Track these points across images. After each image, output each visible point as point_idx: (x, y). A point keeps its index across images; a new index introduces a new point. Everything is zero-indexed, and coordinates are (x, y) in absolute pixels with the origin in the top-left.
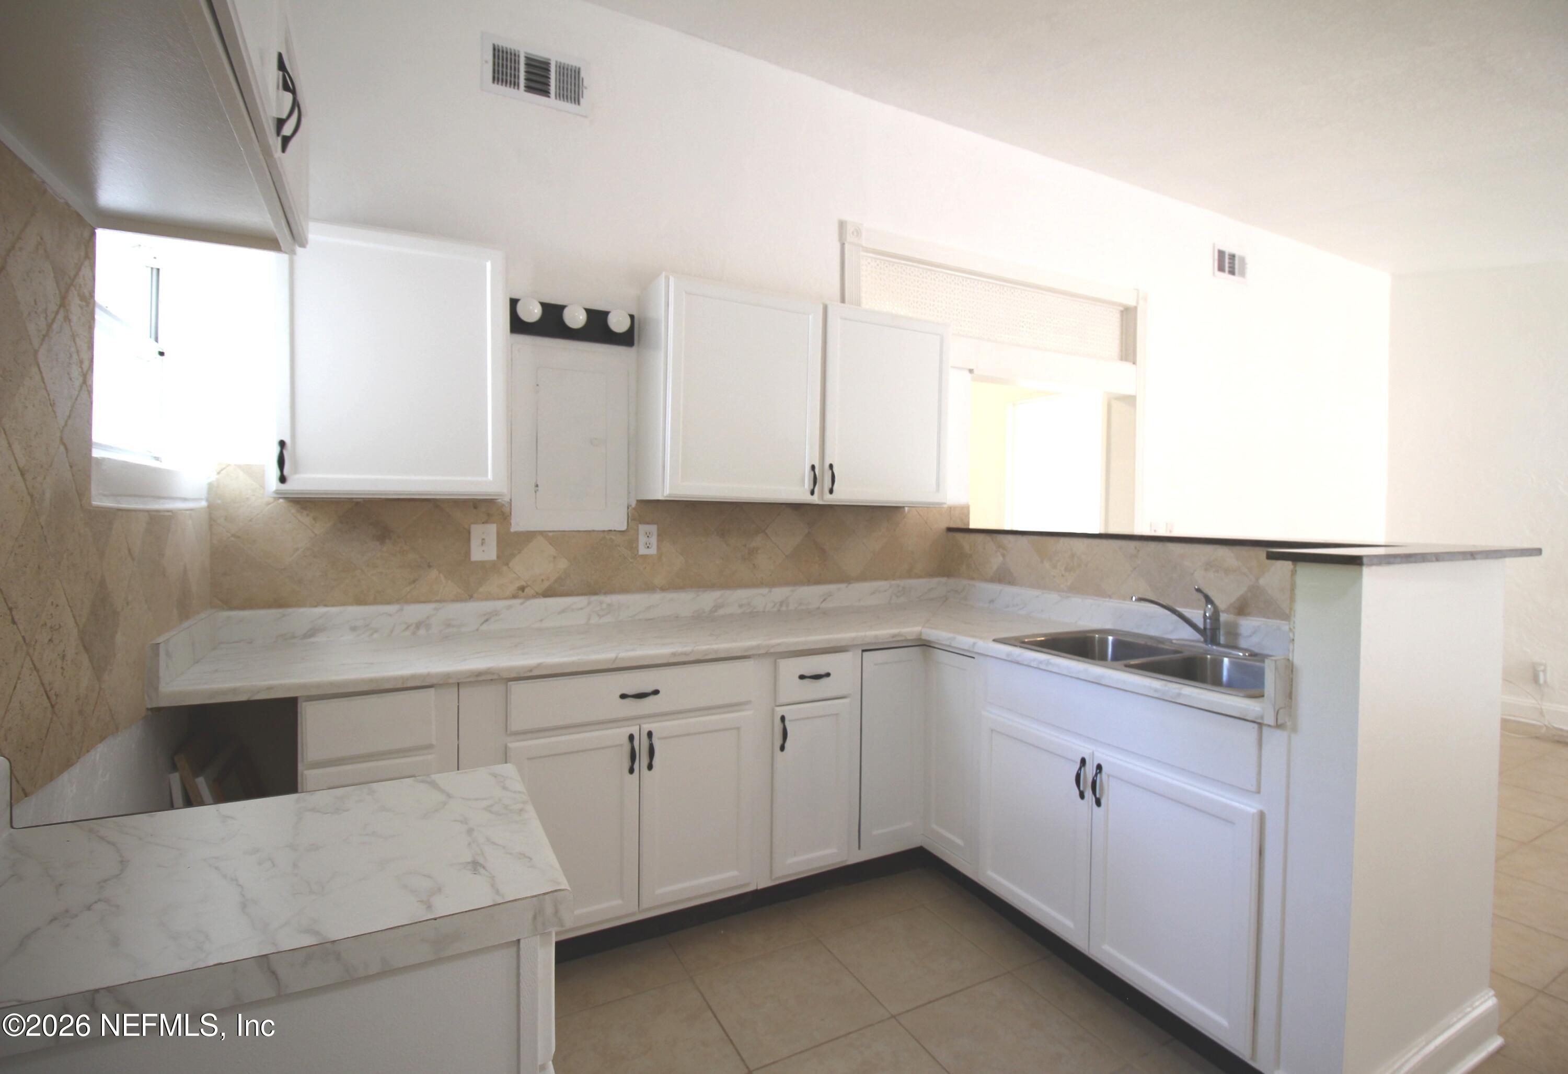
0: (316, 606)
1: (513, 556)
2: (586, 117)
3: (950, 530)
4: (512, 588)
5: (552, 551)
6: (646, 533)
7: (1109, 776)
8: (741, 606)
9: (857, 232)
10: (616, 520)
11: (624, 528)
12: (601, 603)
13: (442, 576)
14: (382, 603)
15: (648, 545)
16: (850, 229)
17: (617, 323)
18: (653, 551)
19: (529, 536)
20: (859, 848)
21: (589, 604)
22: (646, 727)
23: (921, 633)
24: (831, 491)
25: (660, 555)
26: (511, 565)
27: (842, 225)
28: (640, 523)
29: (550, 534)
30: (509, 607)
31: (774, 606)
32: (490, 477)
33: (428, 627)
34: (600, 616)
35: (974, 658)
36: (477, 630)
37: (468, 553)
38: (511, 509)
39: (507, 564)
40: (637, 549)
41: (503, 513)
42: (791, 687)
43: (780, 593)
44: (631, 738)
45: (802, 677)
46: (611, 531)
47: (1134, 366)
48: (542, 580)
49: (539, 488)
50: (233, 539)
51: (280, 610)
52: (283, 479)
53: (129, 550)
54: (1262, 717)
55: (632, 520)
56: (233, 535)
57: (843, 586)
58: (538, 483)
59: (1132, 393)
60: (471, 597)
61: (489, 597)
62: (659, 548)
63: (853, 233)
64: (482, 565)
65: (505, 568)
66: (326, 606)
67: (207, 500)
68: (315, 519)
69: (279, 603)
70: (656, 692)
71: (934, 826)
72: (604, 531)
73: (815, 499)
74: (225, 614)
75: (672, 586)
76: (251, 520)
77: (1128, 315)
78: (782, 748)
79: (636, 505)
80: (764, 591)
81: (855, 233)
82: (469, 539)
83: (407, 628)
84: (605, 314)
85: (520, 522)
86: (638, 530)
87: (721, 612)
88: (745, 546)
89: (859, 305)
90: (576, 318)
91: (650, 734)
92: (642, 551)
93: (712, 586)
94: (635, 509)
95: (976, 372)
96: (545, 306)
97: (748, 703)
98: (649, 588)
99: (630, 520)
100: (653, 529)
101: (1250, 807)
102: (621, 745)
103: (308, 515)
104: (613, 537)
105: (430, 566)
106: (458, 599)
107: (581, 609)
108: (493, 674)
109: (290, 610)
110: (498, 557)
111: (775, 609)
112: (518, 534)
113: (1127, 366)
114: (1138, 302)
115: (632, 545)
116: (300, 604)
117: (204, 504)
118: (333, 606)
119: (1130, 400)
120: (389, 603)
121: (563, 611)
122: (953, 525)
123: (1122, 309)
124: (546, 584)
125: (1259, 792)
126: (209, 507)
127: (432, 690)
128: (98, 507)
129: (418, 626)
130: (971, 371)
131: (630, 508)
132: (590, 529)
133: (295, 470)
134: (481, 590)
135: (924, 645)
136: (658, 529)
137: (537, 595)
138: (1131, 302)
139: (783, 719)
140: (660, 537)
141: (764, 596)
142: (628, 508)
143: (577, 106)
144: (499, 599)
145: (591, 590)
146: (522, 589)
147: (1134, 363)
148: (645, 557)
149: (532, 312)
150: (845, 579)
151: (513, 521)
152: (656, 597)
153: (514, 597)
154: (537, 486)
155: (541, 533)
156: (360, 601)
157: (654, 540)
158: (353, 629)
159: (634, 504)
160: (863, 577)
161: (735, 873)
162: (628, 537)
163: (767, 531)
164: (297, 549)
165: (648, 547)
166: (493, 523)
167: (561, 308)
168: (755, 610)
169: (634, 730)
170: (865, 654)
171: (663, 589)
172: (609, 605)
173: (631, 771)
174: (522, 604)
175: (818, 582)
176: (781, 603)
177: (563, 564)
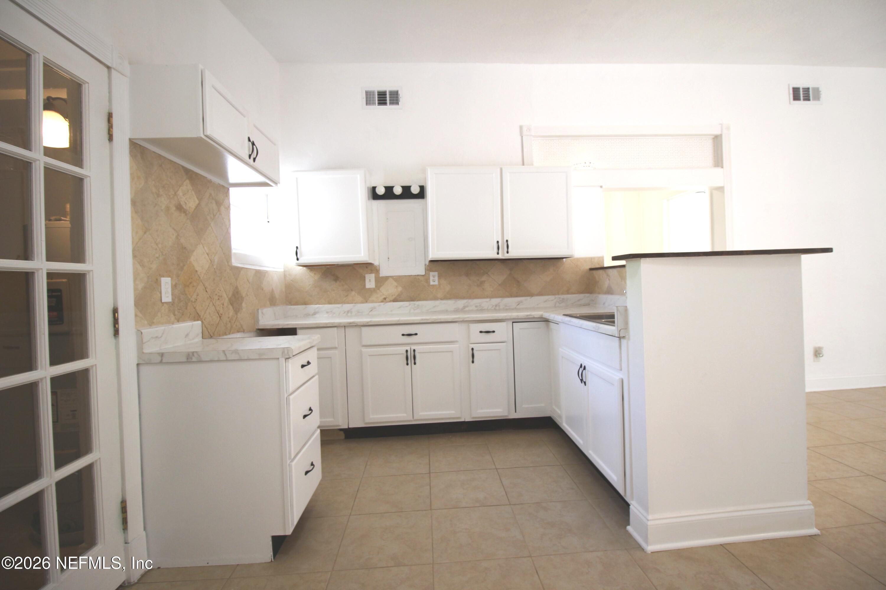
0: (316, 305)
1: (381, 286)
2: (401, 109)
3: (591, 269)
4: (381, 298)
5: (395, 284)
6: (433, 276)
7: (588, 371)
8: (476, 306)
9: (529, 130)
10: (420, 270)
11: (424, 274)
12: (415, 304)
13: (356, 294)
14: (336, 304)
15: (434, 281)
16: (525, 129)
17: (415, 190)
18: (436, 283)
19: (387, 278)
20: (516, 412)
21: (410, 305)
22: (413, 347)
23: (542, 315)
24: (508, 252)
25: (440, 284)
26: (380, 289)
27: (521, 128)
28: (431, 272)
29: (394, 277)
30: (379, 306)
31: (493, 307)
32: (363, 255)
33: (351, 312)
34: (414, 310)
35: (558, 324)
36: (368, 314)
37: (365, 285)
38: (379, 268)
39: (379, 289)
40: (429, 282)
41: (377, 270)
42: (476, 336)
43: (495, 301)
44: (407, 351)
45: (481, 332)
46: (418, 275)
47: (722, 169)
48: (392, 295)
49: (390, 259)
50: (291, 281)
51: (305, 306)
52: (298, 259)
53: (248, 280)
54: (615, 335)
55: (427, 270)
56: (291, 280)
57: (528, 298)
58: (389, 257)
59: (722, 185)
60: (367, 302)
61: (373, 302)
62: (439, 282)
63: (527, 130)
64: (370, 289)
65: (378, 291)
66: (319, 304)
67: (284, 269)
68: (315, 274)
69: (305, 303)
70: (416, 334)
71: (554, 407)
72: (416, 275)
73: (500, 256)
74: (289, 307)
75: (445, 298)
76: (296, 275)
77: (717, 140)
78: (473, 362)
79: (429, 264)
80: (488, 300)
81: (528, 130)
82: (365, 280)
83: (344, 313)
84: (409, 187)
85: (383, 273)
86: (429, 274)
87: (467, 309)
88: (478, 280)
89: (532, 165)
90: (398, 191)
91: (414, 350)
92: (432, 283)
93: (464, 298)
94: (428, 266)
95: (604, 187)
96: (403, 187)
97: (457, 341)
98: (435, 298)
99: (426, 271)
100: (436, 274)
101: (617, 376)
102: (403, 354)
103: (313, 273)
104: (419, 278)
105: (352, 290)
106: (362, 303)
107: (407, 307)
108: (354, 323)
109: (307, 306)
110: (376, 286)
111: (493, 308)
112: (382, 277)
113: (719, 170)
114: (722, 131)
115: (427, 281)
116: (311, 303)
117: (283, 270)
118: (321, 304)
119: (721, 189)
120: (339, 303)
121: (399, 308)
122: (593, 267)
123: (713, 137)
124: (394, 297)
125: (621, 370)
126: (284, 271)
127: (336, 328)
128: (234, 266)
129: (348, 312)
130: (601, 187)
131: (426, 266)
132: (410, 275)
133: (301, 256)
134: (370, 299)
135: (547, 321)
136: (438, 274)
137: (390, 301)
138: (718, 132)
139: (473, 349)
140: (440, 277)
141: (487, 302)
142: (425, 265)
143: (398, 106)
144: (376, 302)
145: (412, 299)
146: (385, 299)
147: (722, 167)
148: (433, 285)
149: (381, 191)
150: (531, 295)
151: (381, 272)
152: (437, 302)
153: (382, 302)
154: (389, 258)
155: (392, 277)
156: (330, 303)
157: (436, 278)
158: (327, 312)
159: (427, 263)
160: (540, 294)
161: (453, 412)
162: (426, 277)
163: (489, 273)
164: (310, 285)
165: (434, 282)
166: (373, 273)
167: (392, 187)
168: (483, 309)
169: (408, 348)
170: (514, 323)
171: (441, 299)
172: (418, 305)
173: (407, 364)
174: (384, 304)
175: (516, 296)
176: (496, 306)
177: (400, 289)
